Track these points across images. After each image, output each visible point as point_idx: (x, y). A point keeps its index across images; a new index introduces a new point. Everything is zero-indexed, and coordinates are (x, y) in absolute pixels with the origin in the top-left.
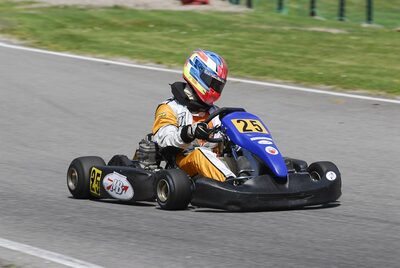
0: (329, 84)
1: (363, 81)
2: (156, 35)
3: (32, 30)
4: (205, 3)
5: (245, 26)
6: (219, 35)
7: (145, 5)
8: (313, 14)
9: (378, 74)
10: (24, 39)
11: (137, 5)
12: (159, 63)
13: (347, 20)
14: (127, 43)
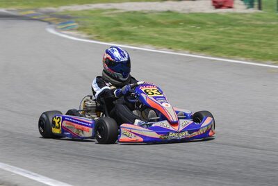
0: (274, 60)
2: (180, 30)
3: (97, 28)
4: (230, 7)
5: (245, 22)
6: (222, 29)
7: (189, 10)
10: (89, 34)
11: (183, 10)
12: (170, 48)
14: (156, 35)
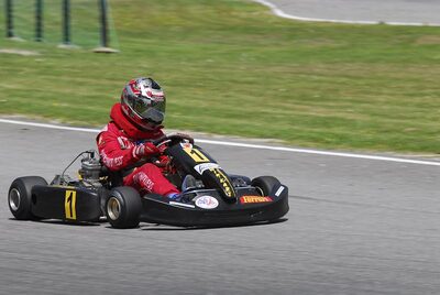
1: (22, 105)
8: (10, 35)
9: (42, 98)
13: (45, 41)
